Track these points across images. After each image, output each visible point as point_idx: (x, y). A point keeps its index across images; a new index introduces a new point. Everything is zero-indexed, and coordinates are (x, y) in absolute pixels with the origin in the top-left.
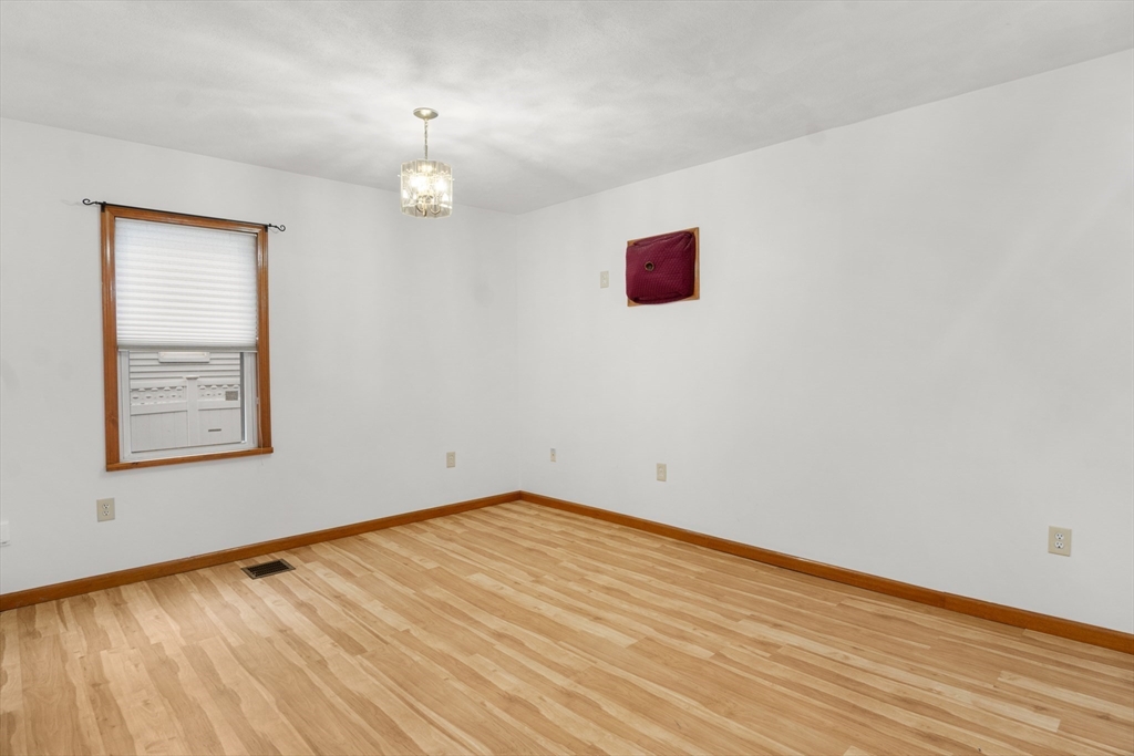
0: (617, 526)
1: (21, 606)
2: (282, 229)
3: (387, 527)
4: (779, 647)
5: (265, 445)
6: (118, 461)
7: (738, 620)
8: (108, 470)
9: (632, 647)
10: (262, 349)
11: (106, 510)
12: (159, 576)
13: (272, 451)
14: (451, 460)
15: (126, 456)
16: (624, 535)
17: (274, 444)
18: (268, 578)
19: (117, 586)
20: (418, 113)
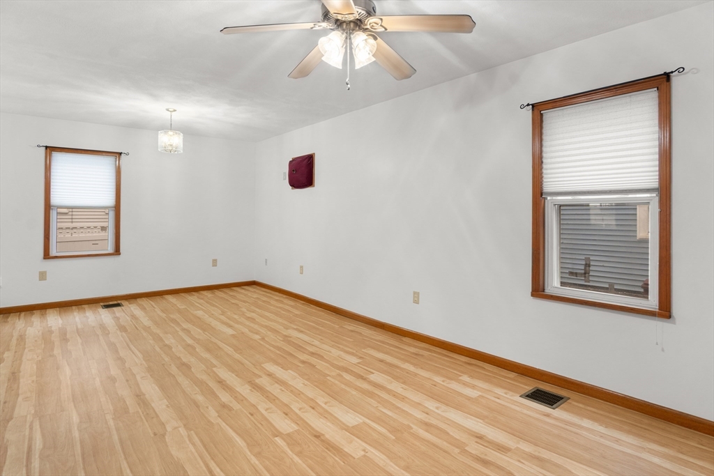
0: (285, 296)
1: (6, 313)
2: (128, 154)
3: (178, 293)
4: (291, 337)
5: (117, 251)
6: (49, 255)
7: (287, 329)
8: (44, 258)
9: (233, 336)
10: (117, 208)
11: (43, 276)
12: (64, 306)
13: (120, 254)
14: (215, 263)
15: (53, 252)
16: (281, 299)
17: (121, 251)
18: (109, 309)
19: (46, 309)
20: (168, 110)
